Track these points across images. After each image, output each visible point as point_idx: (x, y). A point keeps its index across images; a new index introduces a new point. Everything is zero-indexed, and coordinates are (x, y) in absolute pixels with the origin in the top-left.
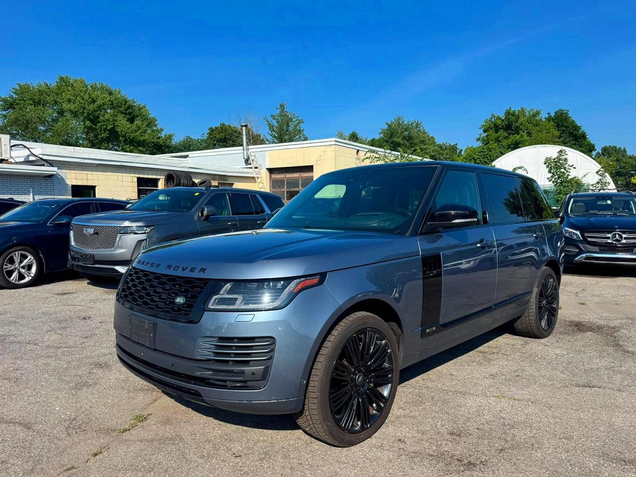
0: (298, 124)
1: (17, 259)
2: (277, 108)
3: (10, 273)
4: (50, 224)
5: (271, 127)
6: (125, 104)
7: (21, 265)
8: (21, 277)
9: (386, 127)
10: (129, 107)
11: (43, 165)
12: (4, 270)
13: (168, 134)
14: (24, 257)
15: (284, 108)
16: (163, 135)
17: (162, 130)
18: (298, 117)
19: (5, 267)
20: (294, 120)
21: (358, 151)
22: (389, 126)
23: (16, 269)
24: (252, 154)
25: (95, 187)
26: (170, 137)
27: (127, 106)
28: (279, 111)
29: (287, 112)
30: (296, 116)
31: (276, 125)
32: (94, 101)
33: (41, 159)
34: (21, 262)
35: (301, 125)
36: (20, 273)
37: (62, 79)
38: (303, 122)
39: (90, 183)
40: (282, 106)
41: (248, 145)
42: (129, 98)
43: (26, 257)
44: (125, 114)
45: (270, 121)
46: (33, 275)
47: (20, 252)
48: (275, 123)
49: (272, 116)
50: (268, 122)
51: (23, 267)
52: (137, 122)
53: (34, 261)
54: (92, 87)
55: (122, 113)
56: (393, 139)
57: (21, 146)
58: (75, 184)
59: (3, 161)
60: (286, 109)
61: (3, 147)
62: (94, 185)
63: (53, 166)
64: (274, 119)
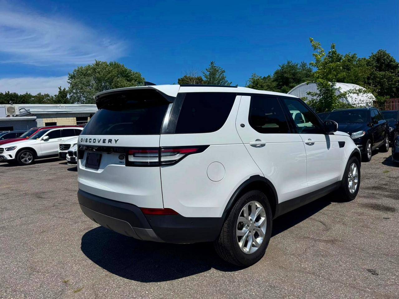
0: (222, 73)
2: (210, 65)
5: (206, 77)
6: (126, 72)
10: (128, 73)
18: (222, 69)
20: (220, 71)
22: (282, 67)
28: (210, 67)
29: (215, 67)
30: (221, 69)
31: (209, 75)
38: (225, 72)
40: (212, 63)
42: (128, 69)
44: (127, 77)
48: (208, 73)
49: (206, 69)
50: (204, 73)
54: (110, 65)
55: (124, 77)
58: (47, 122)
59: (17, 116)
60: (214, 65)
61: (16, 110)
62: (55, 122)
63: (35, 116)
64: (208, 71)
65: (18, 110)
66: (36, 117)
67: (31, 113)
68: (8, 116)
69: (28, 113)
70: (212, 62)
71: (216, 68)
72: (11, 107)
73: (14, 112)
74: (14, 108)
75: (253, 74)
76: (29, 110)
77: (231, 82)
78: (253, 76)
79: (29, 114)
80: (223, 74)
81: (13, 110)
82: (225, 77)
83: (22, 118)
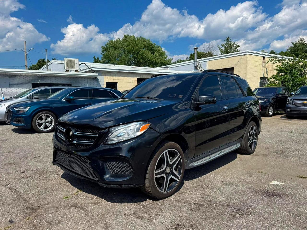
1: (44, 118)
2: (225, 40)
3: (40, 125)
4: (63, 100)
5: (221, 51)
6: (151, 46)
7: (47, 121)
8: (46, 127)
9: (293, 45)
10: (153, 47)
11: (93, 73)
12: (37, 124)
13: (169, 59)
14: (47, 117)
15: (229, 40)
16: (167, 59)
17: (167, 57)
18: (237, 44)
19: (37, 122)
20: (234, 46)
21: (264, 58)
22: (294, 45)
23: (43, 123)
24: (199, 64)
25: (116, 83)
26: (170, 60)
27: (152, 46)
31: (224, 49)
32: (137, 45)
33: (92, 70)
34: (46, 119)
35: (239, 48)
36: (46, 125)
37: (125, 36)
38: (239, 47)
39: (114, 81)
40: (227, 39)
41: (198, 58)
42: (153, 43)
43: (49, 117)
44: (151, 50)
45: (221, 48)
46: (52, 126)
47: (46, 114)
48: (223, 48)
50: (219, 48)
51: (48, 122)
52: (156, 53)
53: (53, 119)
54: (137, 39)
55: (149, 50)
56: (296, 52)
57: (84, 64)
58: (107, 81)
59: (76, 71)
60: (230, 41)
61: (76, 65)
62: (116, 82)
63: (97, 73)
64: (223, 46)
65: (78, 65)
68: (67, 71)
69: (90, 70)
70: (227, 37)
71: (231, 43)
72: (71, 61)
74: (73, 62)
80: (237, 48)
81: (72, 65)
83: (80, 74)
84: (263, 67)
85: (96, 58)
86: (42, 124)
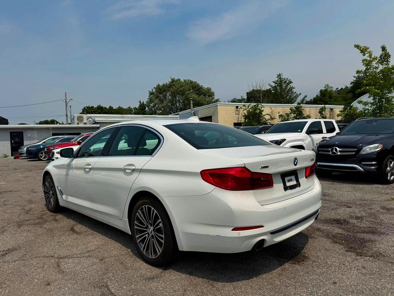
0: (288, 85)
12: (39, 156)
15: (281, 76)
21: (237, 107)
28: (277, 79)
30: (289, 79)
34: (44, 154)
38: (292, 83)
41: (193, 108)
47: (44, 151)
49: (273, 82)
57: (91, 118)
59: (85, 124)
61: (84, 119)
65: (86, 119)
66: (99, 125)
67: (96, 121)
68: (78, 124)
69: (94, 122)
70: (278, 74)
71: (283, 79)
73: (83, 120)
74: (82, 117)
75: (326, 85)
76: (95, 119)
77: (301, 94)
78: (325, 87)
79: (96, 123)
82: (294, 88)
83: (88, 125)
84: (236, 114)
85: (142, 102)
86: (42, 156)
